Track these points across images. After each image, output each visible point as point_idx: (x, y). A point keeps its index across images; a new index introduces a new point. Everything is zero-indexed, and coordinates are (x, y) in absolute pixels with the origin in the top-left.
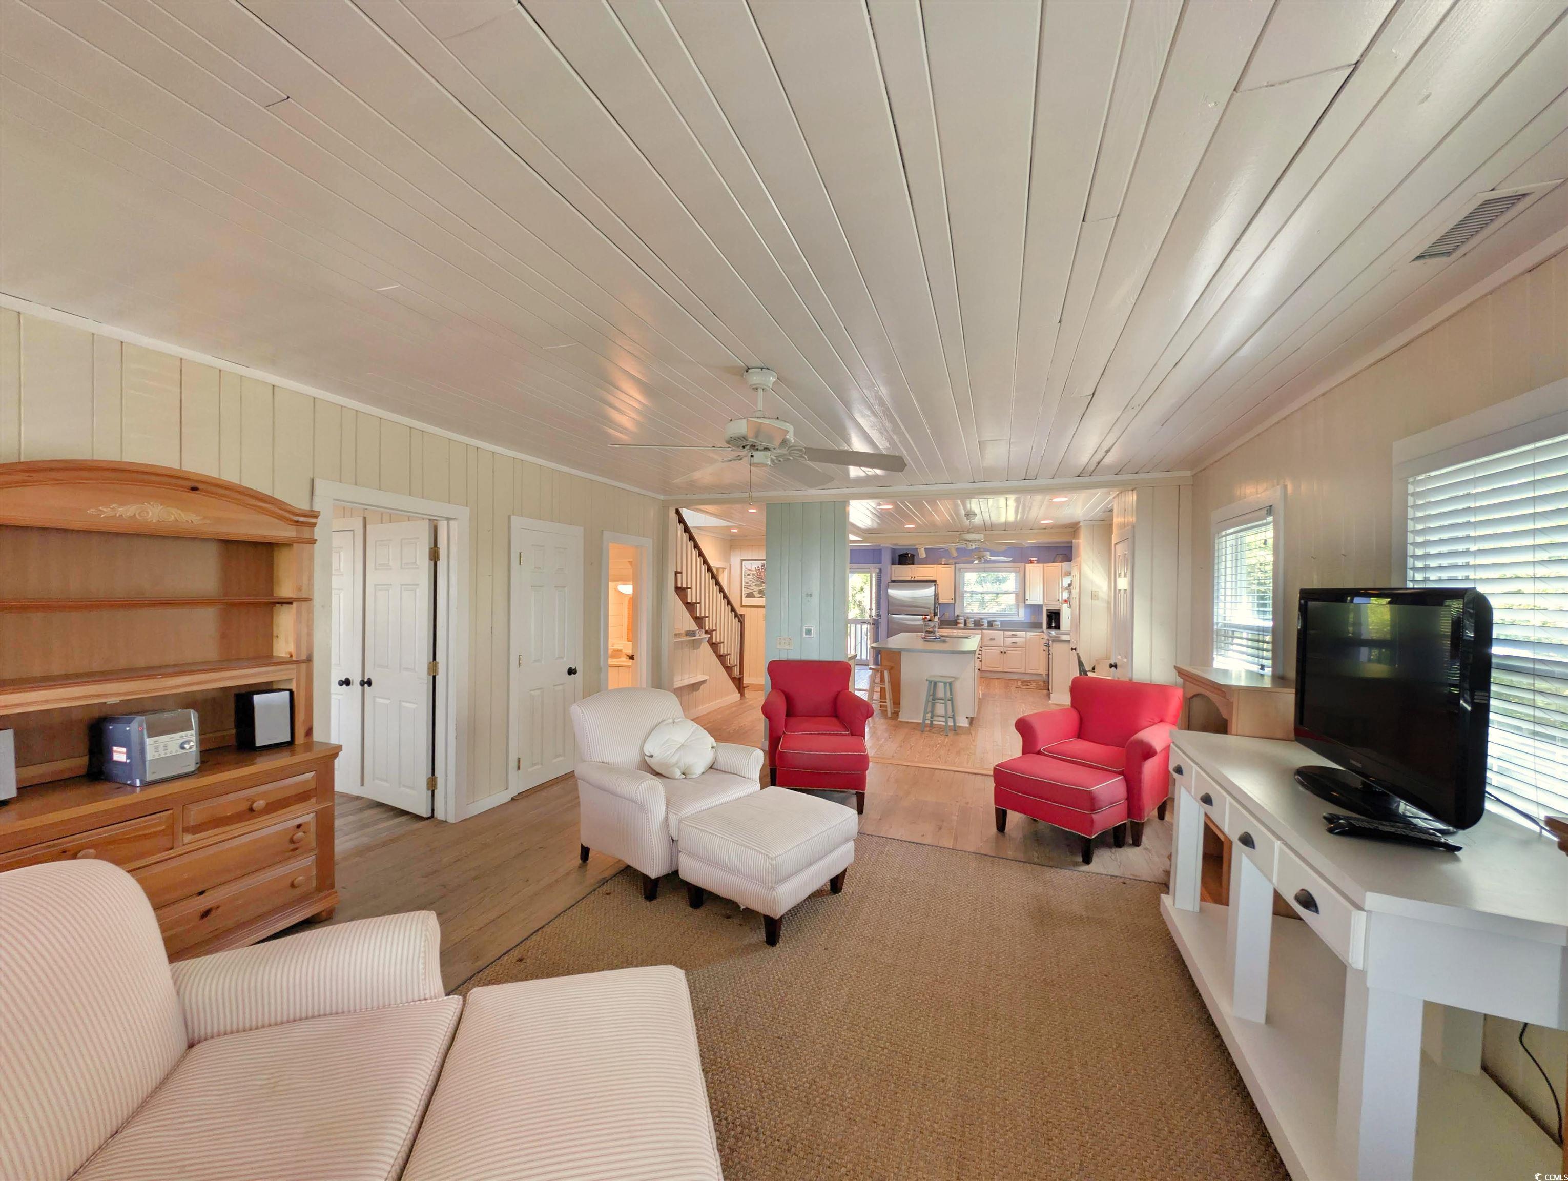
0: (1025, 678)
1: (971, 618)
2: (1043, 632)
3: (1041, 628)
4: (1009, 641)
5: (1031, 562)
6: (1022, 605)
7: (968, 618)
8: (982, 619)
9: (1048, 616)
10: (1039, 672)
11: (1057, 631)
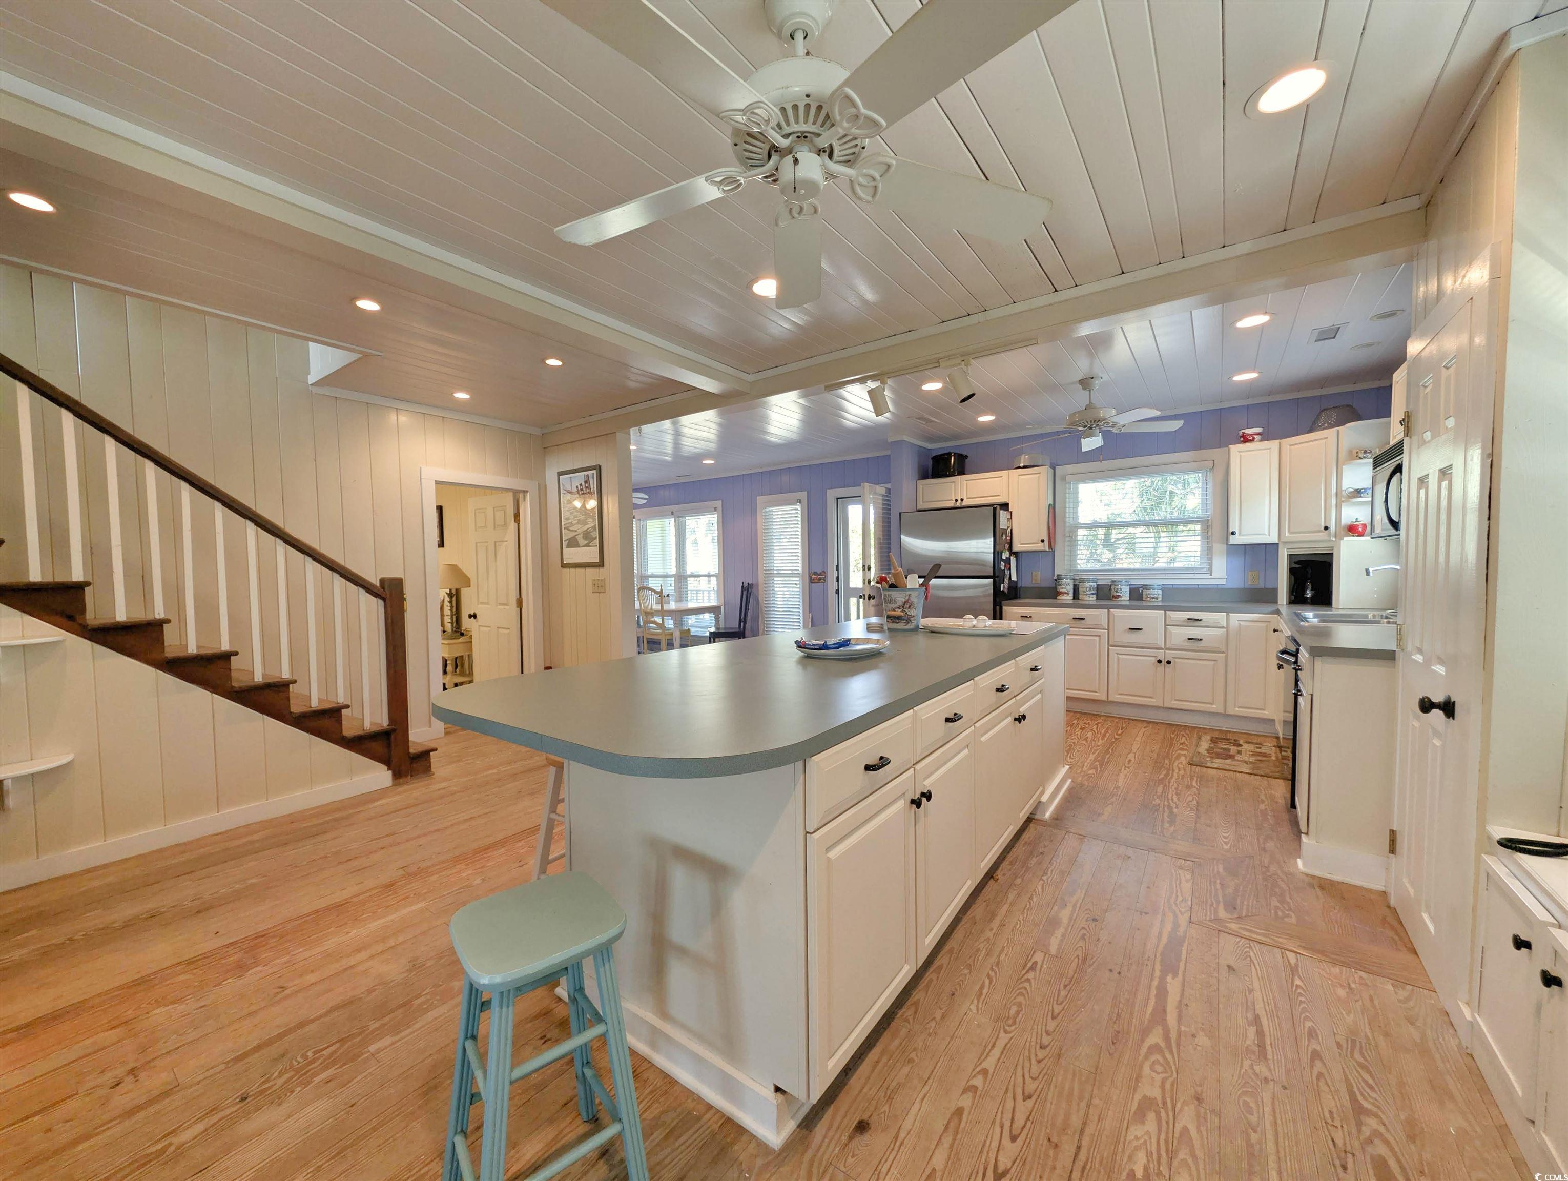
0: (1224, 725)
1: (1089, 580)
2: (1278, 612)
3: (1275, 601)
4: (1180, 634)
5: (1245, 439)
6: (1219, 549)
7: (1082, 581)
8: (1114, 582)
9: (1292, 571)
10: (1266, 714)
11: (1323, 611)
